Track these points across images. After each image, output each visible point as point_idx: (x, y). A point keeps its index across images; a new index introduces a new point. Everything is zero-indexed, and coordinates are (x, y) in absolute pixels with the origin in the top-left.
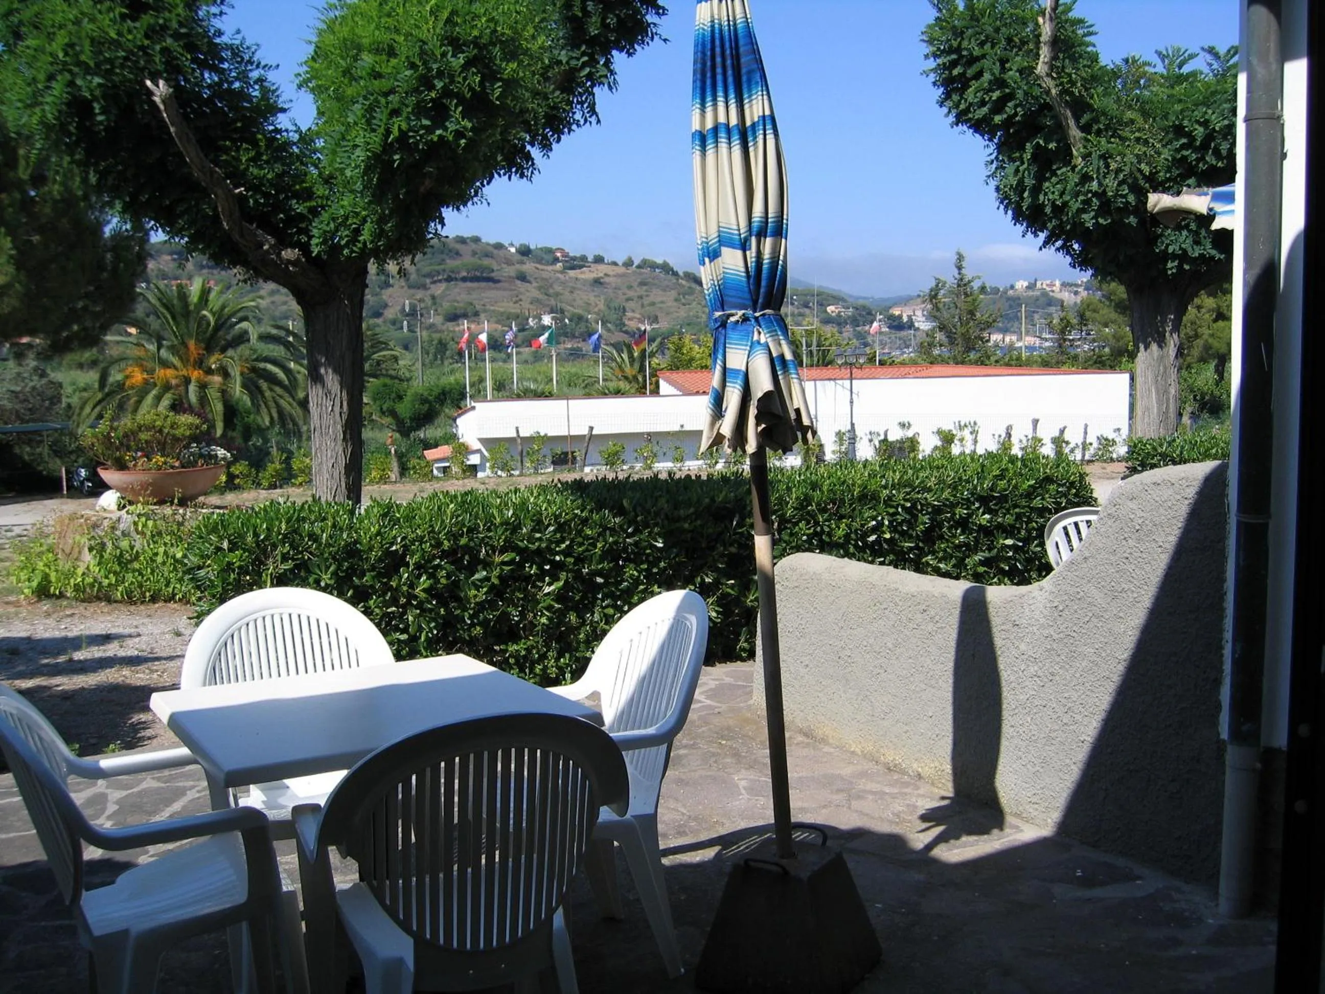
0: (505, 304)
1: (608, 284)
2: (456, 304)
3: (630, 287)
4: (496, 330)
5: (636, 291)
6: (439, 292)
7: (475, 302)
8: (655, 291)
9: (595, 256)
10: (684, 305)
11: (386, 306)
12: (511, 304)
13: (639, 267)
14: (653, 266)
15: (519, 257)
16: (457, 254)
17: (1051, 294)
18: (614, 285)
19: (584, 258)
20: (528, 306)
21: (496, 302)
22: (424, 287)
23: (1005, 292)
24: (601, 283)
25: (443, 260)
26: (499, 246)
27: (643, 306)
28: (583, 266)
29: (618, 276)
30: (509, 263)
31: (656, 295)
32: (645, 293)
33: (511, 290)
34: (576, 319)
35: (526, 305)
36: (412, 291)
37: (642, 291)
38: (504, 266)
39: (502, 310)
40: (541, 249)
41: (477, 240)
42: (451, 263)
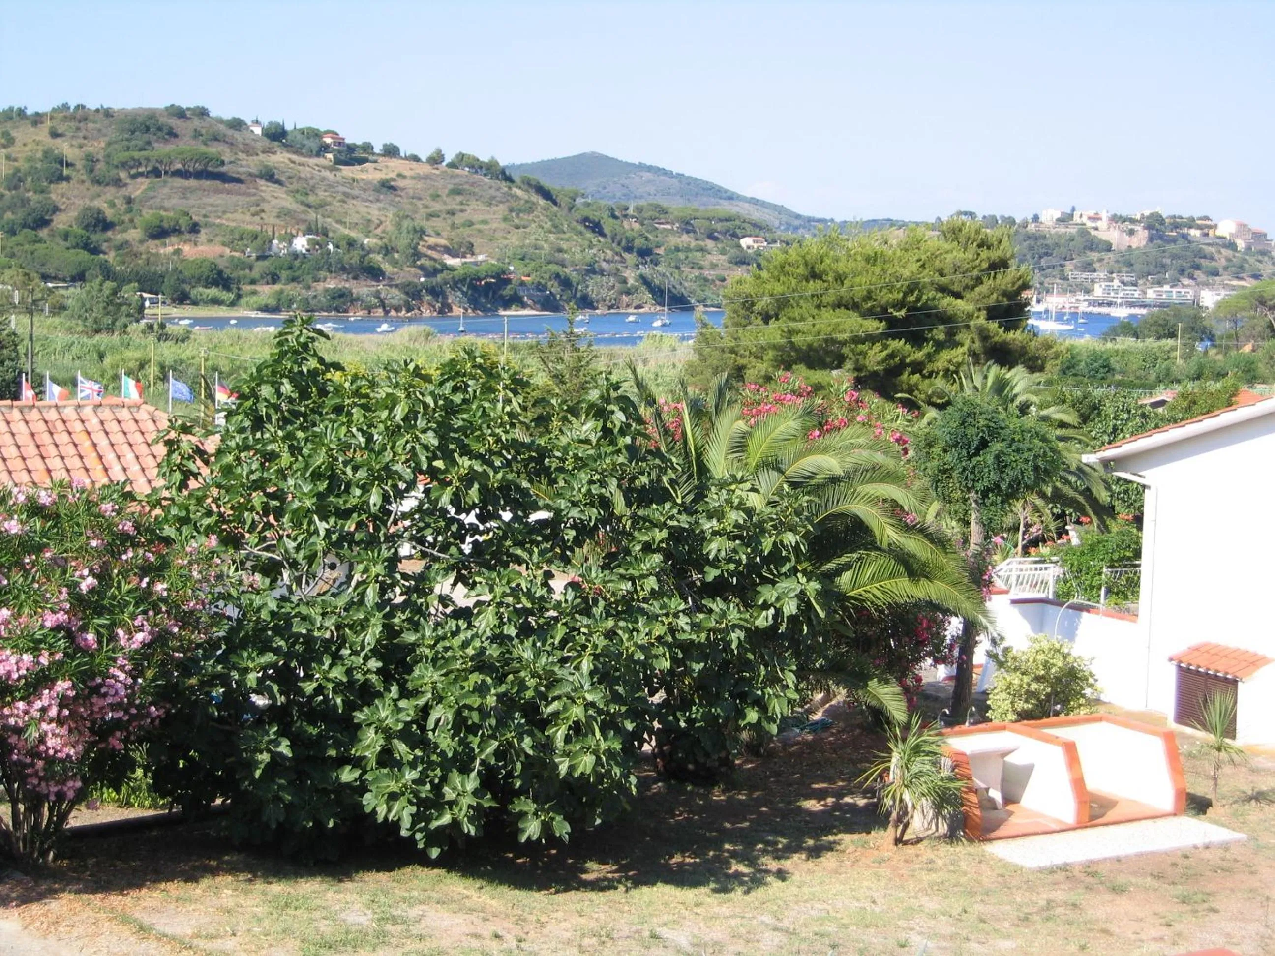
0: (238, 216)
1: (403, 189)
2: (163, 213)
3: (436, 197)
4: (222, 256)
5: (445, 203)
6: (138, 192)
7: (192, 211)
8: (474, 204)
9: (385, 145)
10: (518, 227)
11: (56, 209)
12: (248, 217)
13: (452, 165)
14: (476, 166)
15: (267, 142)
16: (172, 134)
17: (1093, 232)
18: (411, 192)
19: (367, 148)
20: (272, 220)
21: (224, 212)
22: (118, 183)
23: (1025, 225)
24: (393, 188)
25: (149, 143)
26: (237, 124)
27: (453, 226)
28: (365, 161)
29: (417, 178)
30: (249, 151)
31: (475, 211)
32: (459, 207)
33: (249, 195)
34: (343, 243)
35: (270, 218)
36: (96, 189)
37: (453, 203)
38: (241, 156)
39: (233, 224)
40: (302, 132)
41: (202, 113)
42: (162, 149)
